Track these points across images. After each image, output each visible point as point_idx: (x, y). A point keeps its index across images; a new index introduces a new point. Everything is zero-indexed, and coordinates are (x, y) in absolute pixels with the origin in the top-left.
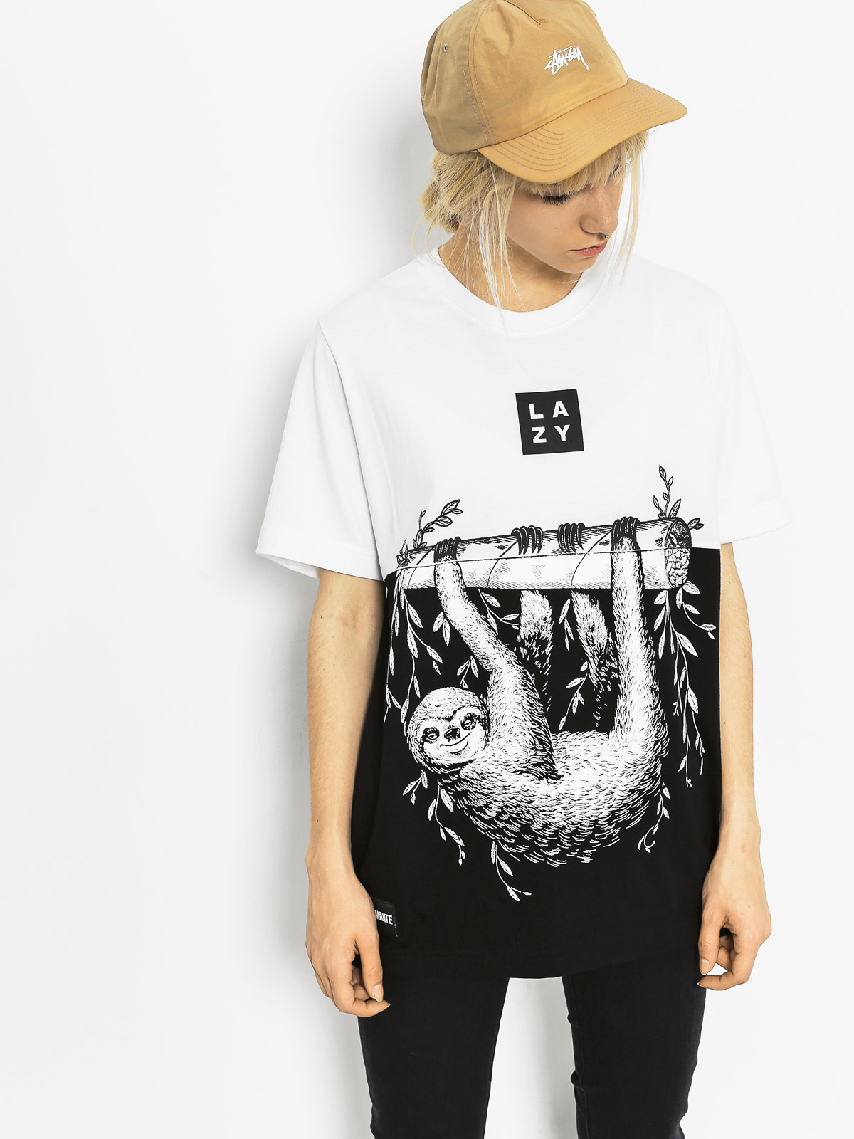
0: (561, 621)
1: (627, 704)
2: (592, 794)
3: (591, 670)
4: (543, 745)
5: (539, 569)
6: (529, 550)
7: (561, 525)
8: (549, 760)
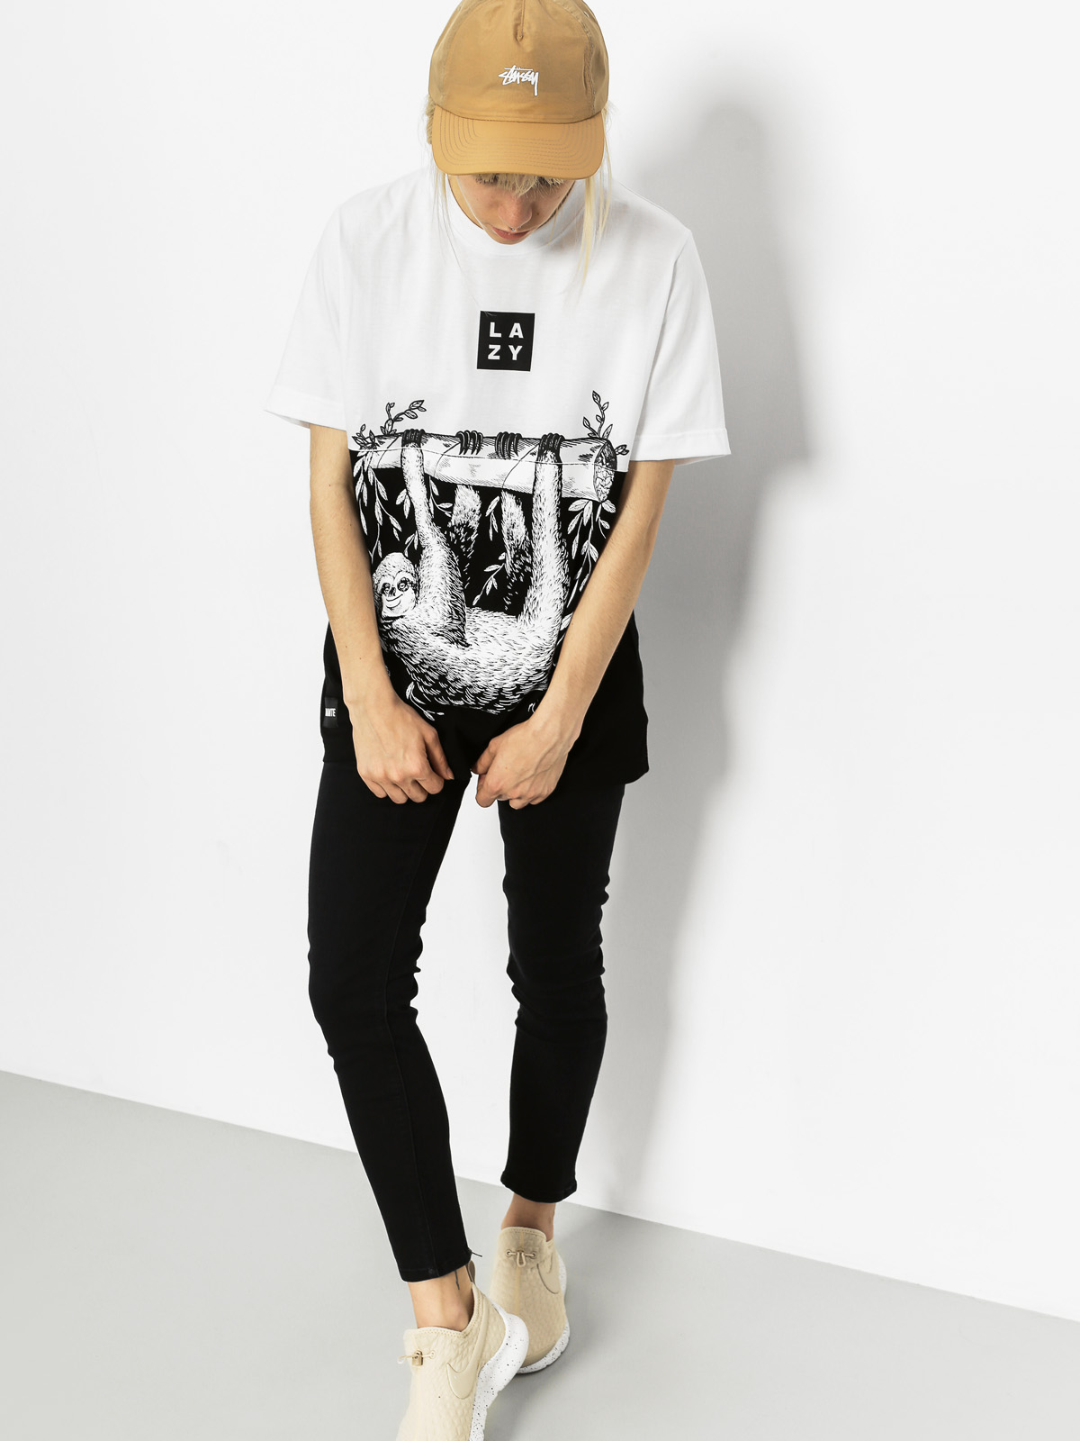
0: (487, 514)
1: (537, 595)
2: (496, 666)
3: (507, 561)
4: (457, 615)
5: (475, 468)
6: (469, 451)
7: (500, 433)
8: (461, 629)
